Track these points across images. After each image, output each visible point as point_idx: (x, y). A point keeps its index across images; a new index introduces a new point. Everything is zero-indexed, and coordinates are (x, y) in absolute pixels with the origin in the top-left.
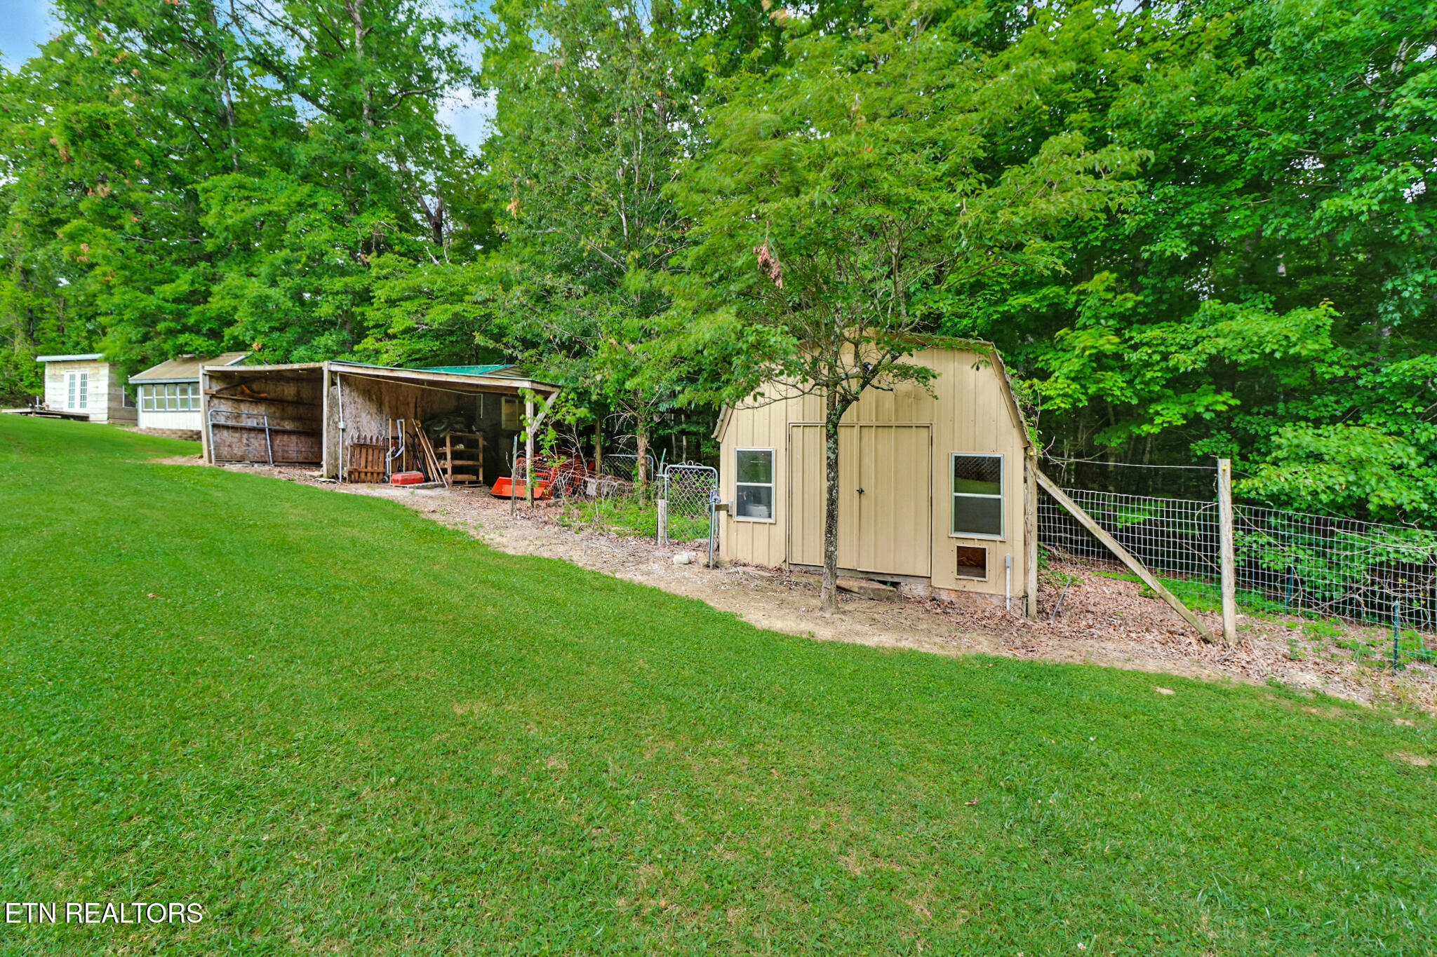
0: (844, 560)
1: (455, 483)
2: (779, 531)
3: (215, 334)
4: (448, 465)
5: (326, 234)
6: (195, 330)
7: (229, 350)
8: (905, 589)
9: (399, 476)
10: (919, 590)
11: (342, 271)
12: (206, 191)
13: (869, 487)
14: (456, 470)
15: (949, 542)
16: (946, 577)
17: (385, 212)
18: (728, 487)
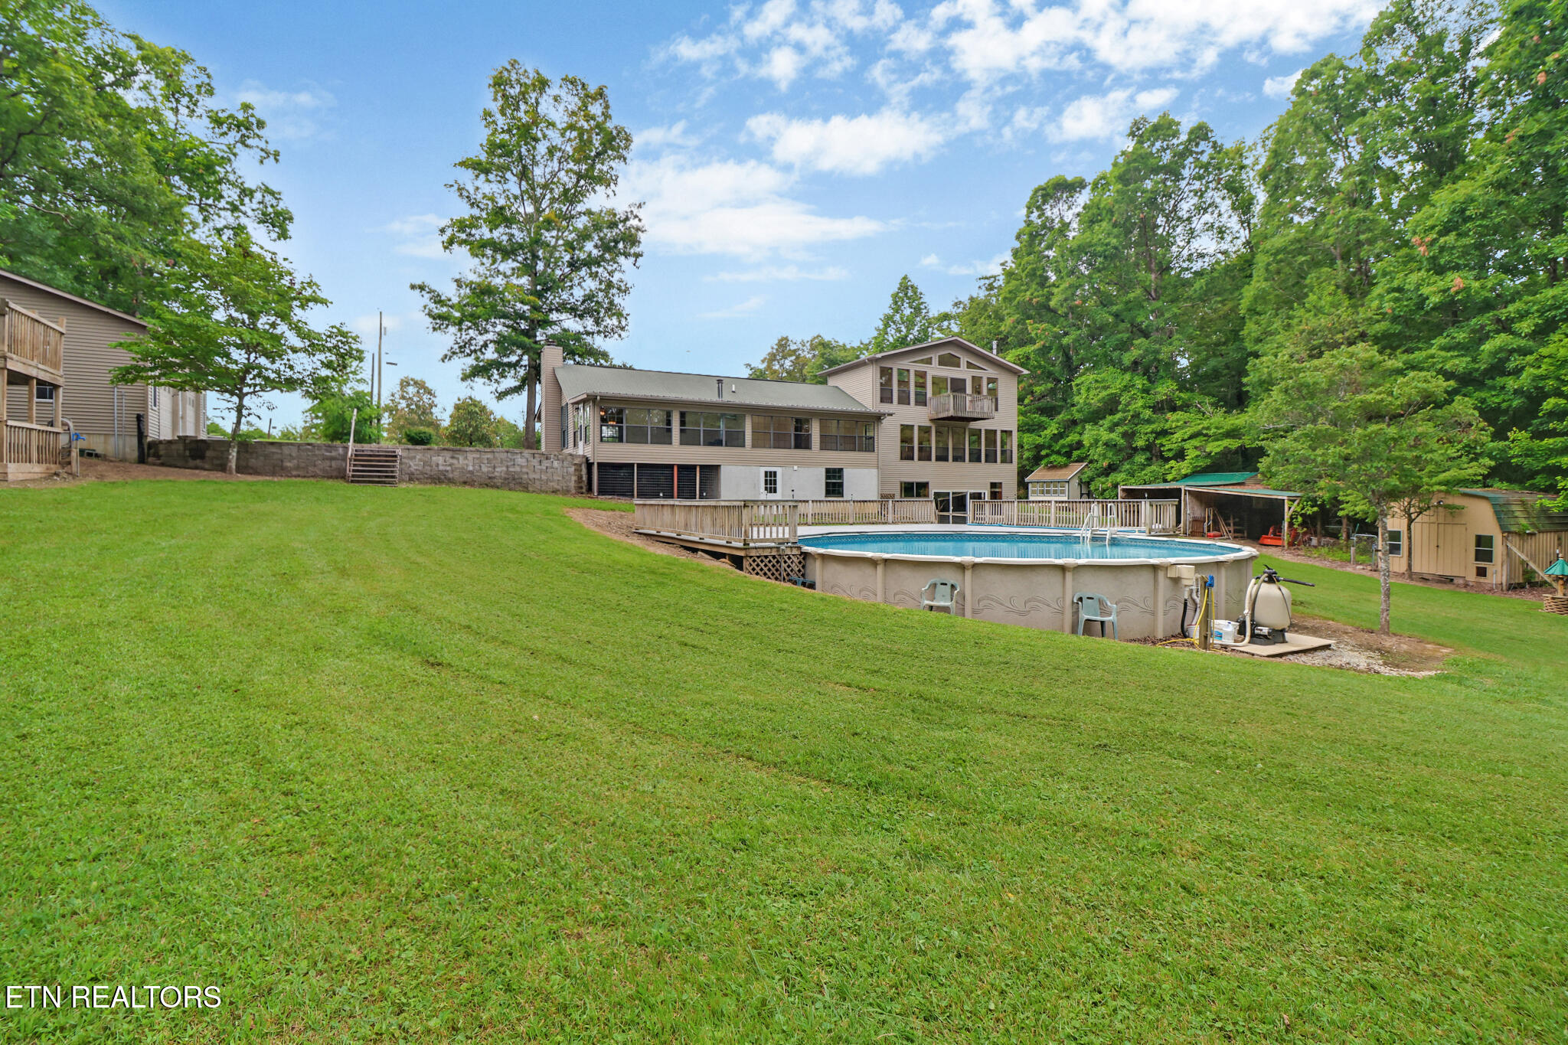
0: (1416, 569)
1: (1235, 537)
2: (1404, 561)
3: (1068, 455)
4: (1232, 529)
5: (1140, 403)
6: (1058, 453)
7: (1077, 461)
8: (1455, 581)
9: (1212, 533)
10: (1461, 581)
11: (1149, 421)
12: (1077, 385)
13: (1441, 545)
14: (1235, 531)
15: (1473, 565)
16: (1472, 577)
17: (1170, 382)
18: (1380, 544)
